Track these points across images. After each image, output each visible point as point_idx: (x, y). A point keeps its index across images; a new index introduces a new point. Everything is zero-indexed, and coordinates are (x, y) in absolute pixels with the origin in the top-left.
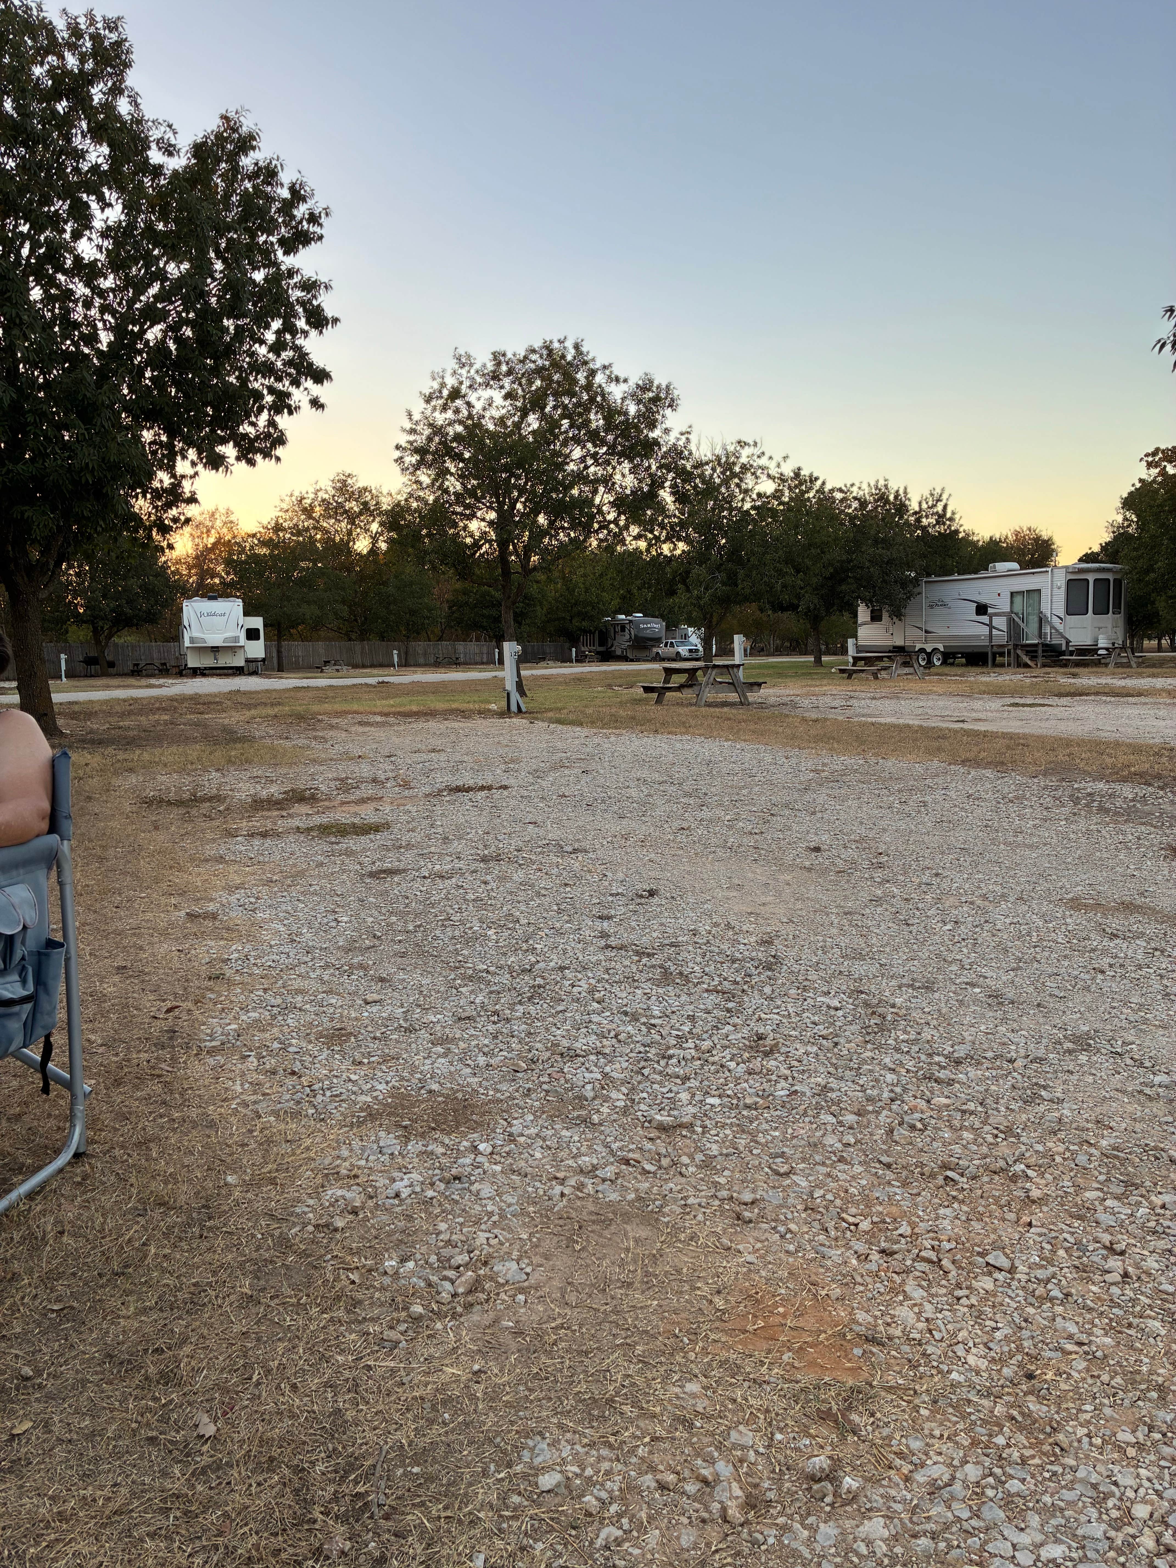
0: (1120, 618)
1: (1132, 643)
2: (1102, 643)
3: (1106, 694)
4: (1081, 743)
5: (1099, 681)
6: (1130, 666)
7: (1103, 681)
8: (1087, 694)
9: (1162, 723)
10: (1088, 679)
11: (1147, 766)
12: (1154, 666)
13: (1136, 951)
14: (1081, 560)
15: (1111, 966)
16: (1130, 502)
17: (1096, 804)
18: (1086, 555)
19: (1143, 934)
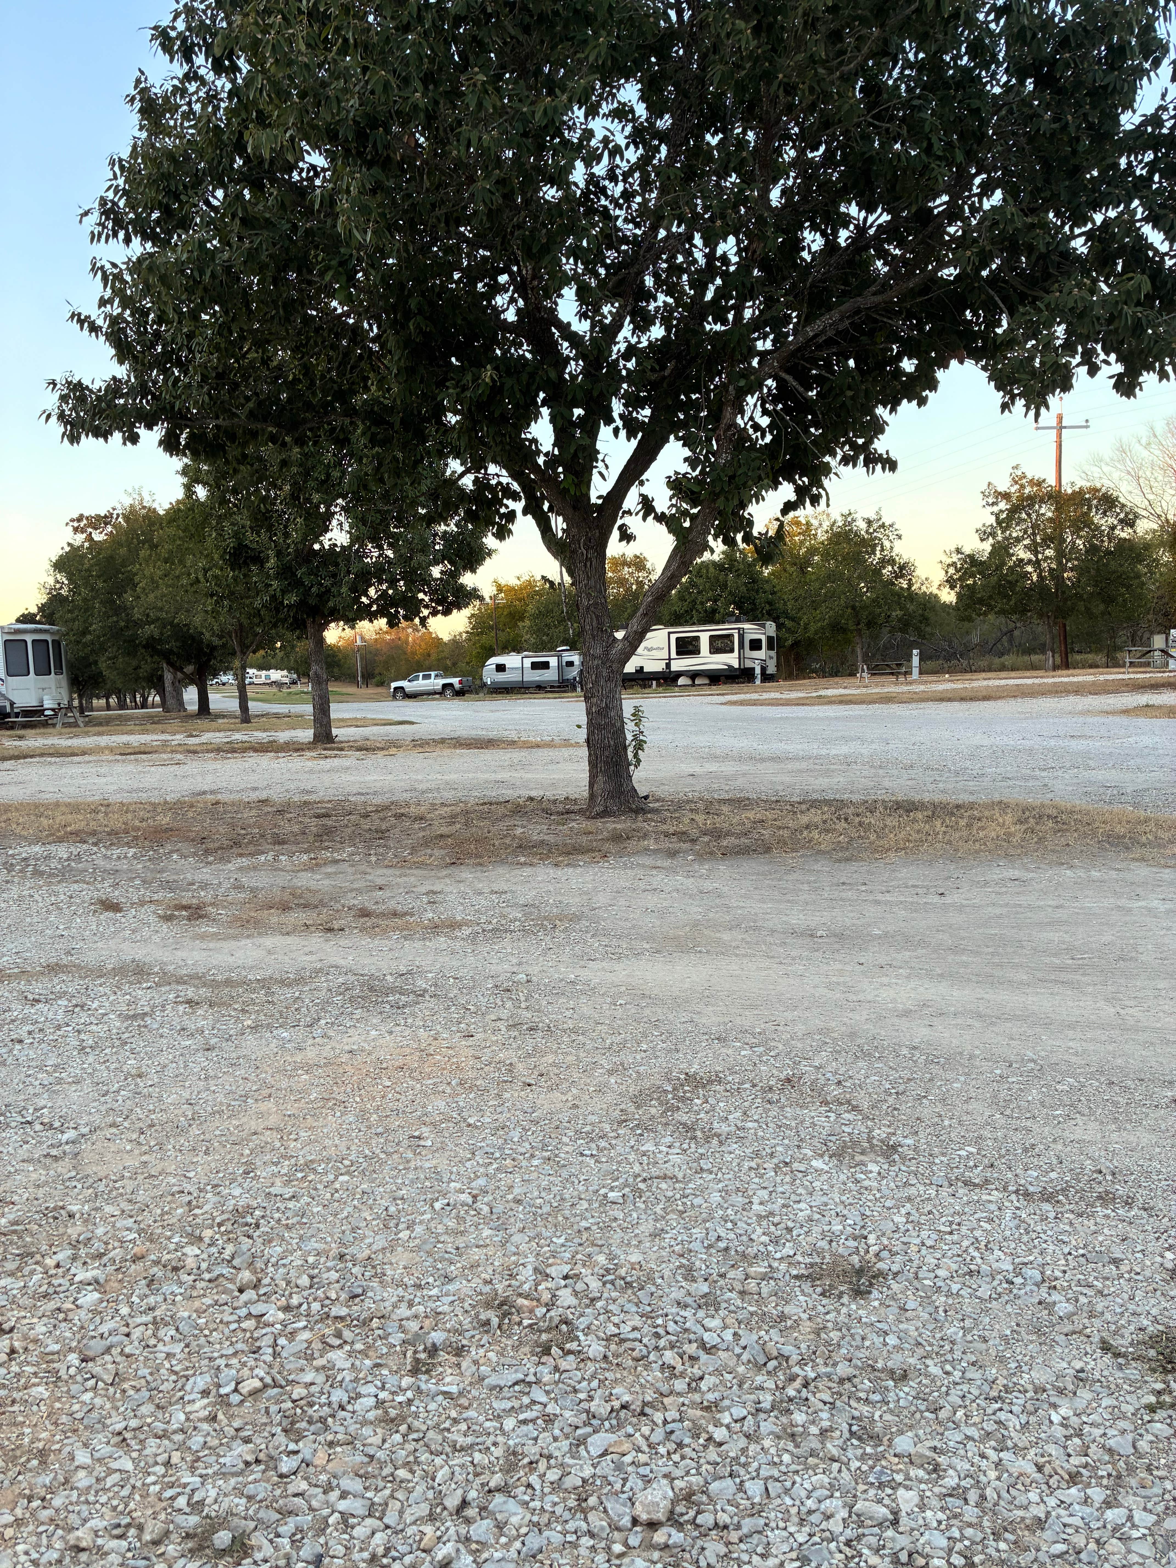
0: (63, 679)
1: (80, 703)
2: (48, 704)
3: (51, 755)
4: (20, 807)
5: (46, 742)
6: (77, 726)
7: (49, 741)
8: (32, 757)
9: (104, 780)
10: (35, 740)
11: (83, 823)
12: (100, 724)
13: (57, 1011)
14: (18, 621)
15: (30, 1033)
16: (60, 565)
17: (30, 868)
18: (23, 615)
19: (65, 993)
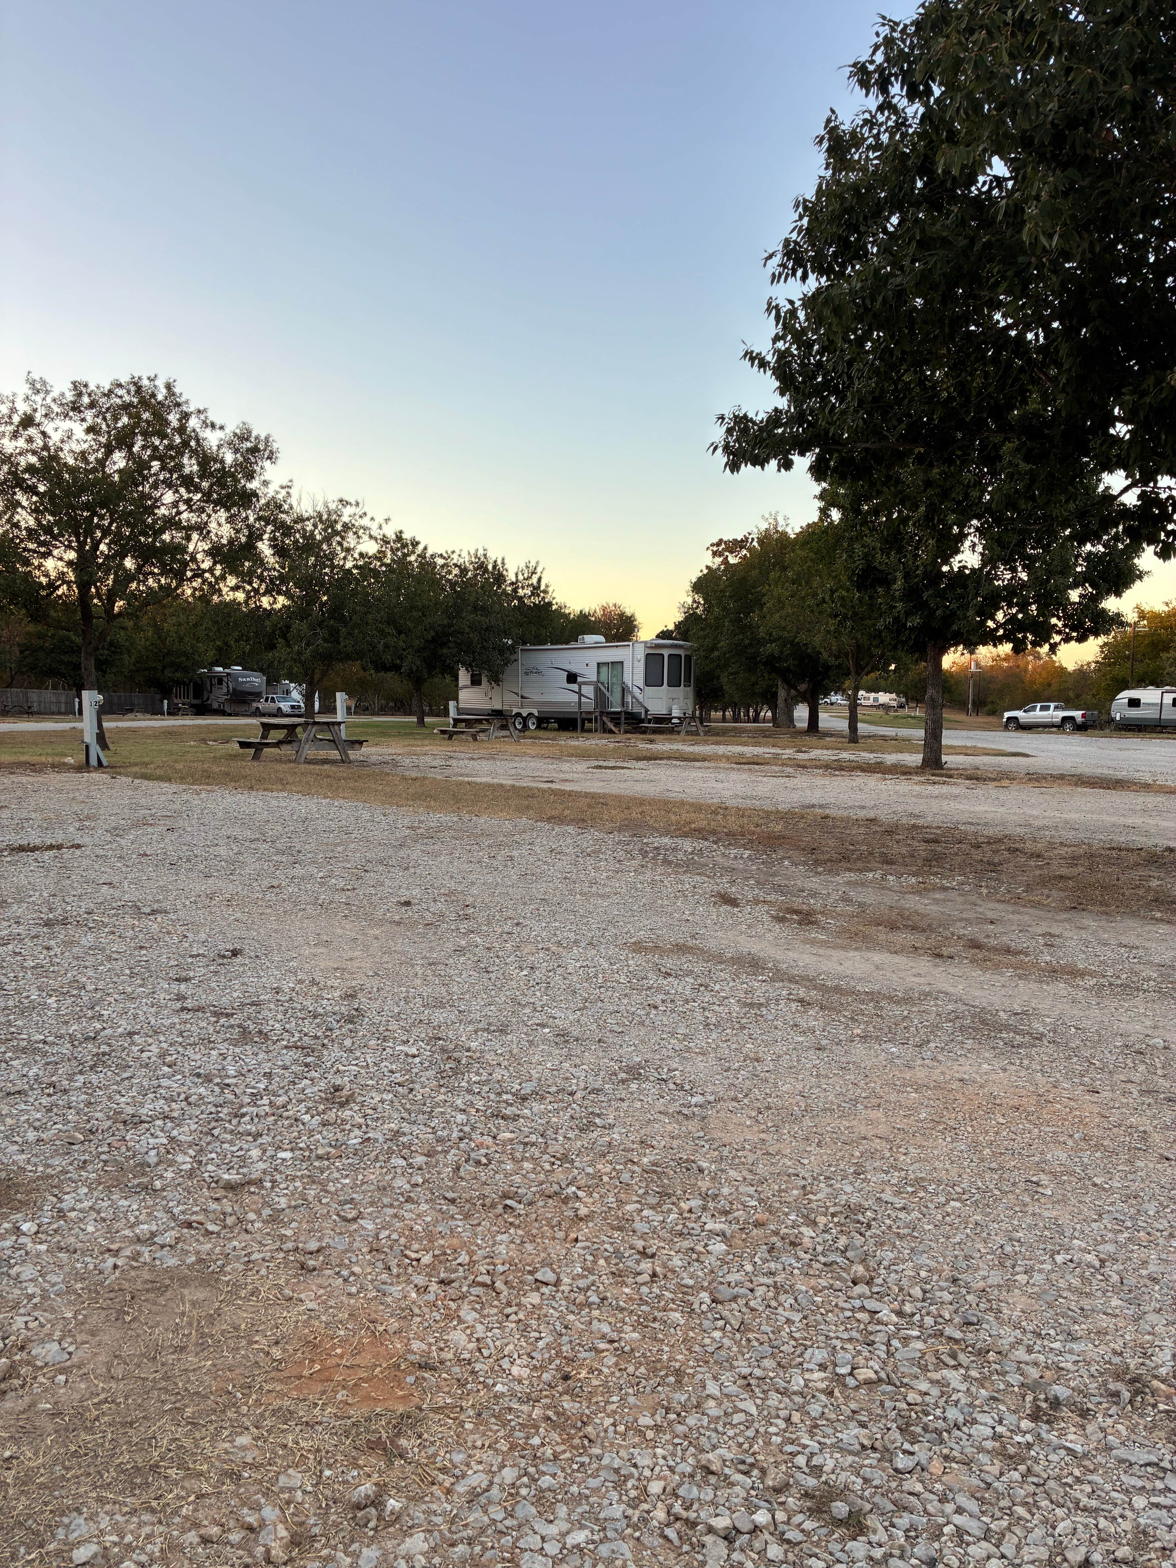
0: (690, 690)
1: (701, 714)
2: (676, 713)
3: (676, 759)
4: (652, 802)
5: (672, 747)
6: (698, 734)
7: (675, 747)
8: (661, 759)
9: (720, 785)
10: (663, 745)
11: (705, 822)
12: (717, 734)
13: (685, 986)
14: (658, 636)
15: (663, 1001)
16: (698, 586)
17: (661, 857)
18: (662, 632)
19: (692, 972)
